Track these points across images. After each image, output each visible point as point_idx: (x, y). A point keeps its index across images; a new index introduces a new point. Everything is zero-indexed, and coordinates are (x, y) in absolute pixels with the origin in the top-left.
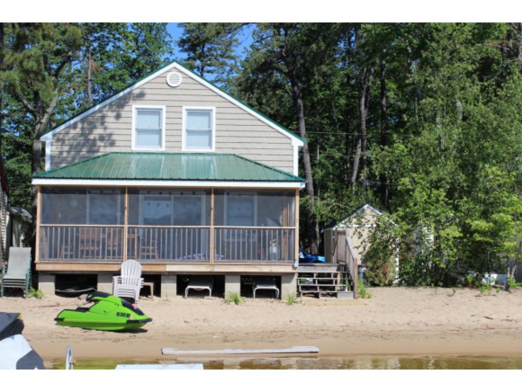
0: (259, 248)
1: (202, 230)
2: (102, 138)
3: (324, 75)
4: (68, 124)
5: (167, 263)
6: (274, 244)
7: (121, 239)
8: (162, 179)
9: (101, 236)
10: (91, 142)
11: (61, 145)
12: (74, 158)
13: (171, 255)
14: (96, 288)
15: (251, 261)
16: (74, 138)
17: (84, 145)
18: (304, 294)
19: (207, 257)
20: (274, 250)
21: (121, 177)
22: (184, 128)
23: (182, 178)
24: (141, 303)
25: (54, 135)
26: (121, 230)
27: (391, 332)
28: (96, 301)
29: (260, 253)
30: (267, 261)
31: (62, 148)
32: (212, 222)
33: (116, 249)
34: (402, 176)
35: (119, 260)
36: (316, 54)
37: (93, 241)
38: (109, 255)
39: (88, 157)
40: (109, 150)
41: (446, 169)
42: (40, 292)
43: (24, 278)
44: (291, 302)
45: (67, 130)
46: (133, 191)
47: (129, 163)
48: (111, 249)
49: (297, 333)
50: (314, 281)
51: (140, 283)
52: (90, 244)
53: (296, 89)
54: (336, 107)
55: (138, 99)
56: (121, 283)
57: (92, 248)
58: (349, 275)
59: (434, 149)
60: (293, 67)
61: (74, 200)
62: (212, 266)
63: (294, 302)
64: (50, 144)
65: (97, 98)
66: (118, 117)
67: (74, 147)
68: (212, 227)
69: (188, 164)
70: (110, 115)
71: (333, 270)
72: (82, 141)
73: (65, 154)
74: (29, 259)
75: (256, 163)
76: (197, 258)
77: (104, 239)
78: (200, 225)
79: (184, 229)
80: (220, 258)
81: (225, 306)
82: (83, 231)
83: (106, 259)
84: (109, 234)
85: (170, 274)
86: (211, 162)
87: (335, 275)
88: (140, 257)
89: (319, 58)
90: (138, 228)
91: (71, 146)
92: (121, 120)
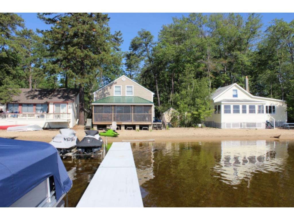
1: (130, 115)
2: (107, 93)
3: (162, 73)
5: (122, 122)
7: (112, 117)
9: (107, 116)
12: (100, 98)
13: (123, 120)
14: (106, 128)
16: (100, 93)
17: (103, 95)
18: (154, 129)
19: (131, 121)
20: (147, 119)
22: (126, 90)
23: (125, 103)
24: (117, 131)
25: (96, 93)
26: (112, 115)
28: (107, 131)
29: (144, 120)
31: (98, 96)
33: (111, 119)
34: (178, 101)
35: (111, 122)
36: (160, 68)
38: (109, 120)
39: (104, 98)
40: (108, 96)
41: (188, 99)
42: (94, 129)
43: (90, 126)
44: (151, 131)
45: (99, 91)
46: (114, 106)
47: (113, 99)
49: (151, 137)
50: (156, 126)
51: (116, 127)
52: (105, 118)
53: (155, 77)
54: (166, 81)
56: (112, 127)
58: (165, 125)
59: (185, 95)
61: (101, 108)
62: (133, 123)
64: (95, 95)
65: (103, 79)
66: (111, 88)
68: (133, 114)
69: (127, 99)
70: (109, 88)
71: (161, 123)
74: (91, 122)
75: (143, 99)
76: (129, 121)
78: (130, 113)
79: (126, 114)
80: (134, 121)
81: (136, 132)
82: (103, 115)
84: (109, 116)
85: (123, 125)
86: (132, 99)
87: (162, 125)
88: (116, 121)
89: (161, 69)
90: (116, 114)
91: (100, 95)
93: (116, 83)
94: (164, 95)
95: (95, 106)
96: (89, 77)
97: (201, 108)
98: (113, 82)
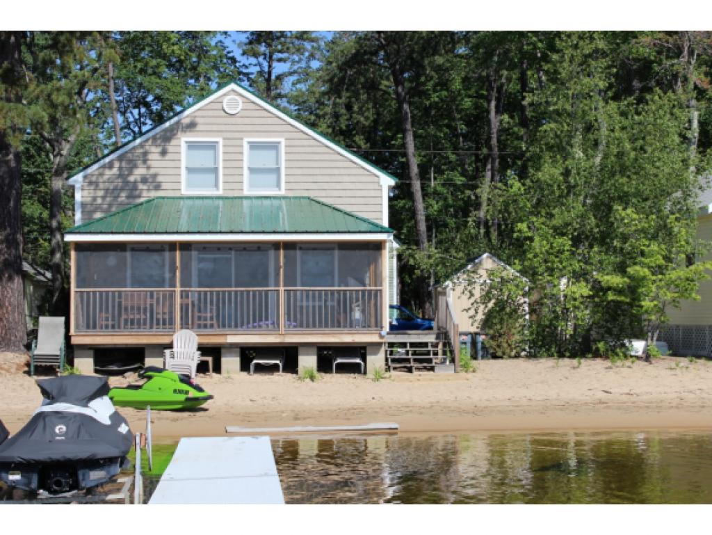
0: (339, 313)
1: (270, 293)
2: (144, 180)
3: (438, 69)
4: (102, 162)
5: (228, 333)
6: (357, 309)
7: (172, 306)
8: (221, 233)
9: (148, 303)
10: (131, 185)
11: (95, 190)
12: (110, 205)
13: (233, 323)
14: (144, 364)
15: (330, 329)
16: (109, 181)
17: (122, 189)
18: (395, 368)
19: (276, 324)
20: (357, 315)
21: (171, 231)
22: (245, 165)
23: (244, 230)
24: (198, 379)
25: (85, 177)
26: (172, 294)
27: (487, 407)
28: (150, 378)
29: (339, 319)
30: (348, 329)
31: (95, 193)
32: (282, 283)
33: (167, 317)
35: (170, 330)
37: (139, 308)
38: (158, 324)
39: (128, 204)
40: (153, 194)
41: (575, 210)
42: (77, 370)
43: (58, 353)
44: (378, 378)
45: (101, 170)
46: (186, 247)
47: (179, 211)
48: (160, 317)
49: (378, 410)
50: (407, 353)
51: (196, 357)
52: (136, 311)
53: (400, 89)
54: (459, 111)
55: (188, 130)
56: (173, 358)
57: (137, 316)
58: (450, 344)
59: (559, 186)
60: (395, 59)
61: (112, 259)
62: (282, 336)
63: (382, 378)
64: (81, 188)
65: (121, 98)
66: (164, 153)
67: (110, 191)
68: (282, 289)
69: (251, 211)
70: (154, 151)
71: (430, 338)
72: (120, 184)
73: (99, 201)
74: (62, 331)
75: (334, 209)
76: (264, 326)
77: (151, 305)
78: (267, 286)
79: (248, 292)
80: (291, 327)
81: (298, 384)
82: (126, 295)
83: (154, 330)
84: (158, 299)
85: (233, 346)
86: (279, 208)
87: (436, 345)
88: (196, 326)
90: (191, 291)
91: (107, 190)
92: (168, 157)
93: (192, 126)
94: (448, 183)
95: (80, 247)
96: (49, 96)
97: (642, 254)
98: (178, 123)
